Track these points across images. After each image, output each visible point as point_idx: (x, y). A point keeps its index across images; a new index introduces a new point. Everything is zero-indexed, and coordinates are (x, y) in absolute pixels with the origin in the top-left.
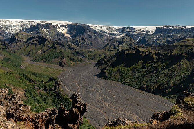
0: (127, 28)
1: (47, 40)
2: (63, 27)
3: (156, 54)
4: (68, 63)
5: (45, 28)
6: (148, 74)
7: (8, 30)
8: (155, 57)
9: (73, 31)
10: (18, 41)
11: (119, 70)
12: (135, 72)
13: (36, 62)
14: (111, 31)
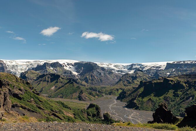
0: (135, 65)
1: (61, 77)
2: (70, 65)
3: (185, 83)
4: (88, 97)
5: (52, 67)
6: (184, 101)
7: (14, 70)
8: (185, 85)
9: (81, 69)
10: (28, 79)
11: (150, 99)
12: (168, 101)
13: (52, 98)
14: (119, 68)
